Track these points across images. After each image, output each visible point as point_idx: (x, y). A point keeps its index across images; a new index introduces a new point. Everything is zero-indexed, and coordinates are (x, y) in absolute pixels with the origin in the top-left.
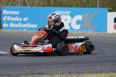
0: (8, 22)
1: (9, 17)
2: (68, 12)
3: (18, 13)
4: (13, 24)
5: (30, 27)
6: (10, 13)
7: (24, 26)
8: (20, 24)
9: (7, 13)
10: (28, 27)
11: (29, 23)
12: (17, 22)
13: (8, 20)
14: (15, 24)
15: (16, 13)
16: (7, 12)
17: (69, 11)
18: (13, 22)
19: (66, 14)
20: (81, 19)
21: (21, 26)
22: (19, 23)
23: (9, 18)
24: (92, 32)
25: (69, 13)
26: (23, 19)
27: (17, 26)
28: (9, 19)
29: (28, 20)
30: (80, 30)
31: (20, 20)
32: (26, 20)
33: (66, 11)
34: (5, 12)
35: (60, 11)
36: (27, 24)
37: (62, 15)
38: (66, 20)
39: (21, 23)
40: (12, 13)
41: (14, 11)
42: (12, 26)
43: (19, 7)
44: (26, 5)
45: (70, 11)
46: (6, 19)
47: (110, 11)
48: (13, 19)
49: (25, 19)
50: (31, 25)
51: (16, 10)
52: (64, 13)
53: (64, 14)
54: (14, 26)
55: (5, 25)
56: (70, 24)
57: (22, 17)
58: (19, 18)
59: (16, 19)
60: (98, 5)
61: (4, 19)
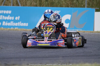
1: (1, 16)
3: (10, 12)
4: (6, 22)
5: (22, 25)
6: (3, 12)
7: (16, 24)
8: (12, 23)
10: (20, 25)
11: (21, 22)
12: (9, 21)
14: (8, 23)
17: (58, 11)
18: (6, 21)
20: (69, 19)
21: (13, 24)
22: (11, 22)
24: (81, 30)
25: (58, 12)
26: (15, 18)
27: (9, 24)
28: (2, 18)
29: (20, 18)
30: (69, 28)
31: (12, 18)
32: (18, 19)
33: (56, 10)
36: (19, 23)
39: (13, 22)
41: (6, 11)
42: (5, 24)
43: (12, 6)
47: (97, 11)
48: (5, 18)
49: (16, 18)
50: (22, 23)
51: (9, 10)
54: (6, 25)
57: (14, 16)
58: (11, 17)
59: (9, 18)
60: (86, 5)
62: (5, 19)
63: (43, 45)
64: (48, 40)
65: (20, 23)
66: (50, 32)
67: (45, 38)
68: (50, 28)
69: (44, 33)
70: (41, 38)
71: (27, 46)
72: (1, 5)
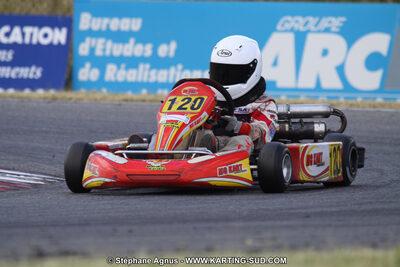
0: (100, 63)
1: (101, 41)
2: (333, 19)
3: (136, 24)
4: (119, 68)
6: (108, 26)
7: (162, 76)
8: (144, 69)
9: (95, 27)
11: (180, 67)
12: (132, 62)
13: (99, 52)
14: (127, 68)
15: (131, 24)
16: (94, 20)
18: (119, 61)
19: (327, 30)
21: (149, 76)
22: (141, 66)
23: (101, 47)
25: (338, 24)
26: (155, 50)
27: (132, 75)
28: (104, 50)
30: (380, 91)
31: (144, 51)
32: (168, 52)
33: (327, 15)
34: (85, 21)
36: (172, 70)
37: (308, 31)
38: (325, 53)
39: (148, 66)
40: (115, 24)
41: (120, 19)
42: (115, 75)
45: (342, 16)
46: (92, 50)
48: (118, 50)
49: (163, 51)
51: (131, 15)
52: (316, 25)
53: (318, 28)
54: (120, 78)
55: (85, 74)
56: (340, 70)
58: (140, 47)
59: (131, 49)
61: (83, 49)
62: (117, 53)
65: (176, 70)
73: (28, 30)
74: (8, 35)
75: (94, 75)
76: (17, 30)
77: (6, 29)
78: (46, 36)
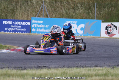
0: (36, 28)
1: (36, 24)
3: (42, 22)
7: (46, 31)
9: (35, 22)
12: (41, 28)
13: (35, 26)
18: (39, 28)
19: (74, 23)
21: (44, 31)
23: (36, 25)
24: (91, 36)
26: (45, 26)
27: (41, 31)
29: (49, 27)
30: (83, 34)
33: (74, 21)
34: (33, 21)
35: (70, 21)
36: (48, 30)
39: (44, 29)
40: (38, 22)
43: (43, 18)
44: (48, 17)
45: (77, 21)
46: (34, 26)
47: (103, 22)
49: (46, 26)
51: (41, 20)
52: (72, 23)
54: (39, 31)
55: (33, 30)
56: (76, 30)
58: (42, 26)
59: (41, 26)
60: (95, 18)
61: (33, 26)
62: (38, 27)
63: (38, 52)
64: (43, 48)
66: (46, 41)
67: (41, 46)
68: (47, 37)
69: (41, 42)
70: (38, 46)
71: (27, 52)
72: (36, 17)
73: (24, 22)
74: (20, 23)
75: (35, 30)
76: (22, 22)
77: (20, 22)
78: (27, 23)
